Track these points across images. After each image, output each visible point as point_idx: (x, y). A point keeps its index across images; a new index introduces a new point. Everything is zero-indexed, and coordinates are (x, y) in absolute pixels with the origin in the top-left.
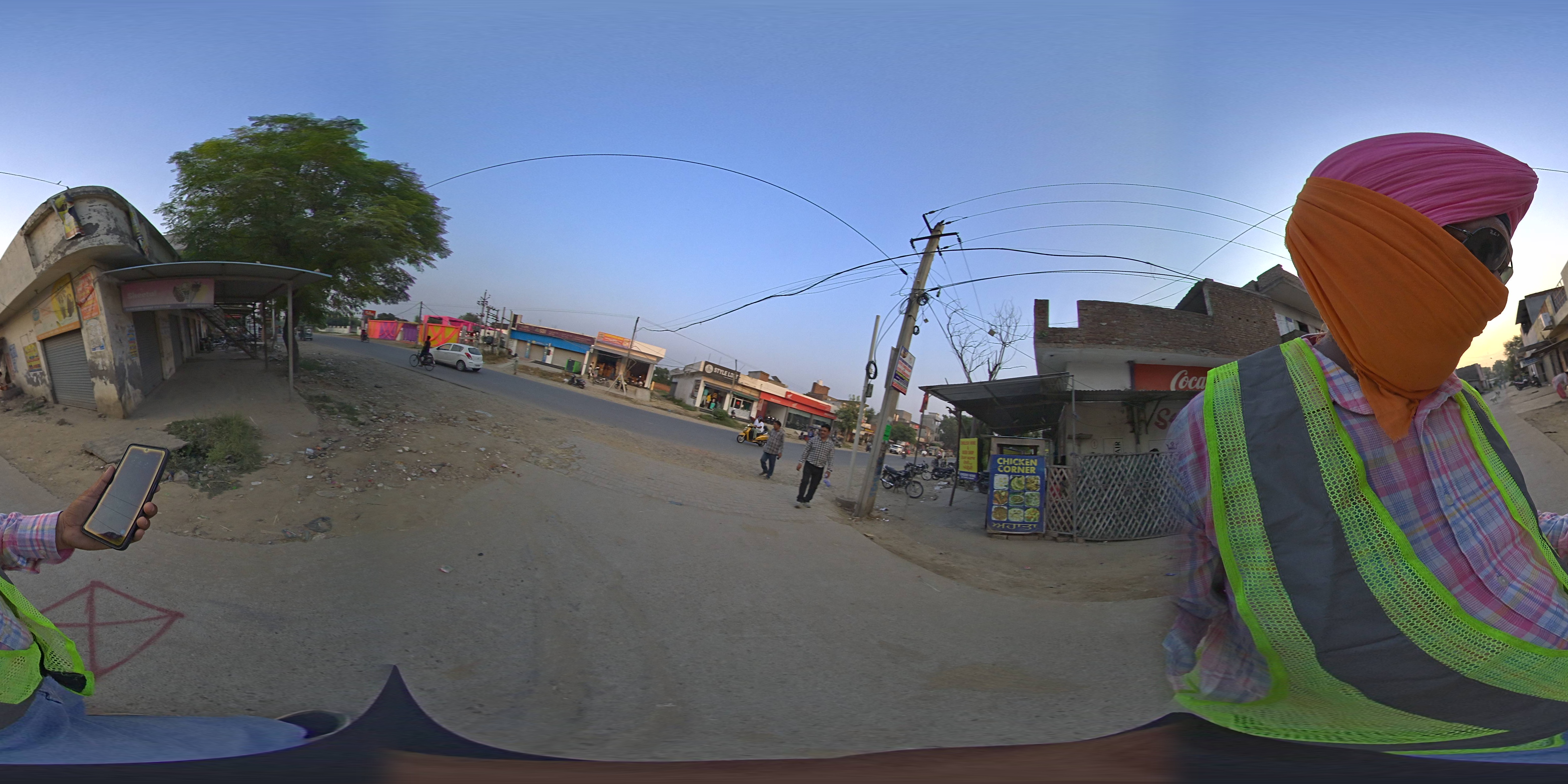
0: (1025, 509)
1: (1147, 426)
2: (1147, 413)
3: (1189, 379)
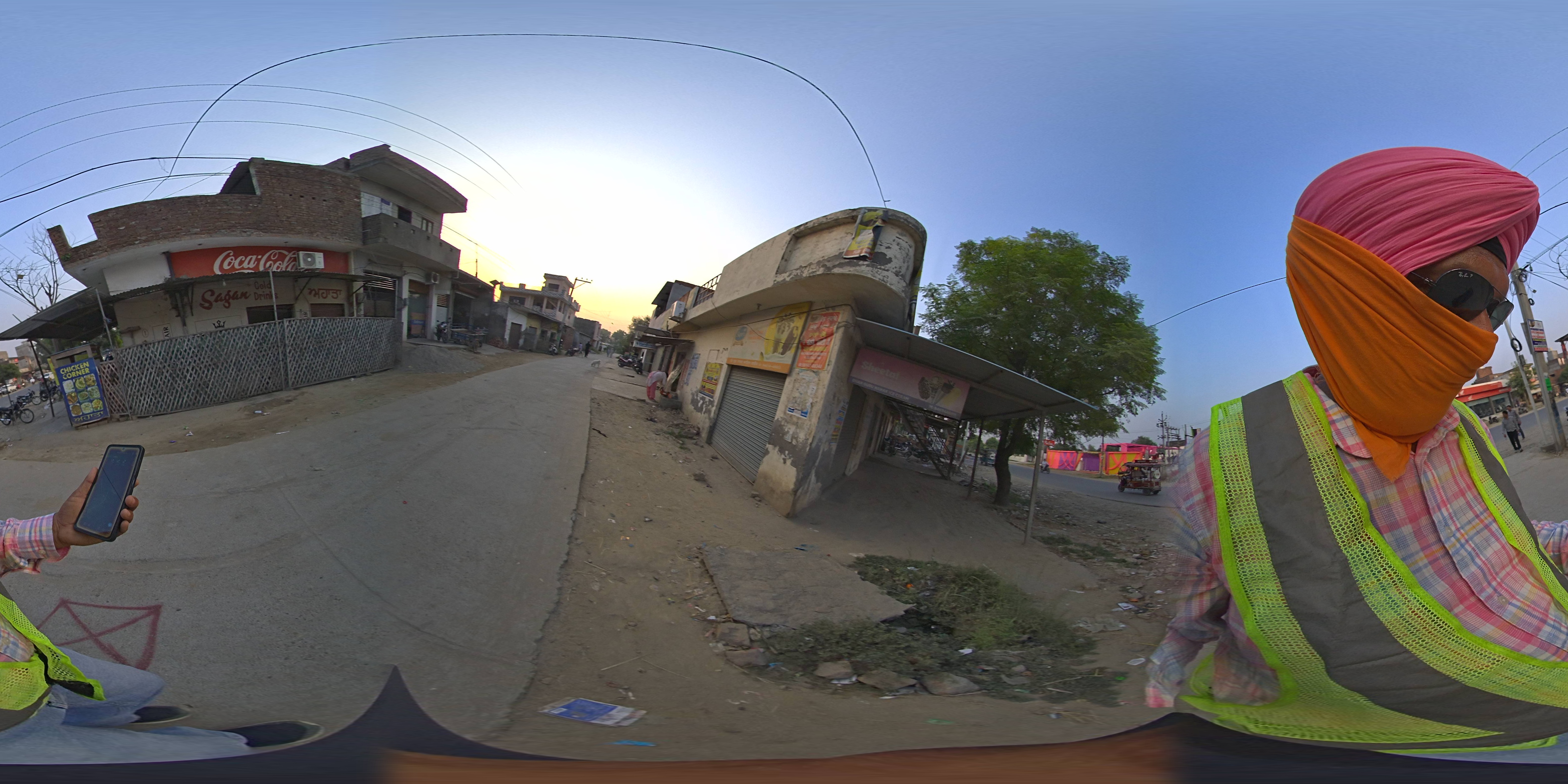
0: (91, 401)
1: (191, 308)
2: (190, 297)
3: (235, 260)
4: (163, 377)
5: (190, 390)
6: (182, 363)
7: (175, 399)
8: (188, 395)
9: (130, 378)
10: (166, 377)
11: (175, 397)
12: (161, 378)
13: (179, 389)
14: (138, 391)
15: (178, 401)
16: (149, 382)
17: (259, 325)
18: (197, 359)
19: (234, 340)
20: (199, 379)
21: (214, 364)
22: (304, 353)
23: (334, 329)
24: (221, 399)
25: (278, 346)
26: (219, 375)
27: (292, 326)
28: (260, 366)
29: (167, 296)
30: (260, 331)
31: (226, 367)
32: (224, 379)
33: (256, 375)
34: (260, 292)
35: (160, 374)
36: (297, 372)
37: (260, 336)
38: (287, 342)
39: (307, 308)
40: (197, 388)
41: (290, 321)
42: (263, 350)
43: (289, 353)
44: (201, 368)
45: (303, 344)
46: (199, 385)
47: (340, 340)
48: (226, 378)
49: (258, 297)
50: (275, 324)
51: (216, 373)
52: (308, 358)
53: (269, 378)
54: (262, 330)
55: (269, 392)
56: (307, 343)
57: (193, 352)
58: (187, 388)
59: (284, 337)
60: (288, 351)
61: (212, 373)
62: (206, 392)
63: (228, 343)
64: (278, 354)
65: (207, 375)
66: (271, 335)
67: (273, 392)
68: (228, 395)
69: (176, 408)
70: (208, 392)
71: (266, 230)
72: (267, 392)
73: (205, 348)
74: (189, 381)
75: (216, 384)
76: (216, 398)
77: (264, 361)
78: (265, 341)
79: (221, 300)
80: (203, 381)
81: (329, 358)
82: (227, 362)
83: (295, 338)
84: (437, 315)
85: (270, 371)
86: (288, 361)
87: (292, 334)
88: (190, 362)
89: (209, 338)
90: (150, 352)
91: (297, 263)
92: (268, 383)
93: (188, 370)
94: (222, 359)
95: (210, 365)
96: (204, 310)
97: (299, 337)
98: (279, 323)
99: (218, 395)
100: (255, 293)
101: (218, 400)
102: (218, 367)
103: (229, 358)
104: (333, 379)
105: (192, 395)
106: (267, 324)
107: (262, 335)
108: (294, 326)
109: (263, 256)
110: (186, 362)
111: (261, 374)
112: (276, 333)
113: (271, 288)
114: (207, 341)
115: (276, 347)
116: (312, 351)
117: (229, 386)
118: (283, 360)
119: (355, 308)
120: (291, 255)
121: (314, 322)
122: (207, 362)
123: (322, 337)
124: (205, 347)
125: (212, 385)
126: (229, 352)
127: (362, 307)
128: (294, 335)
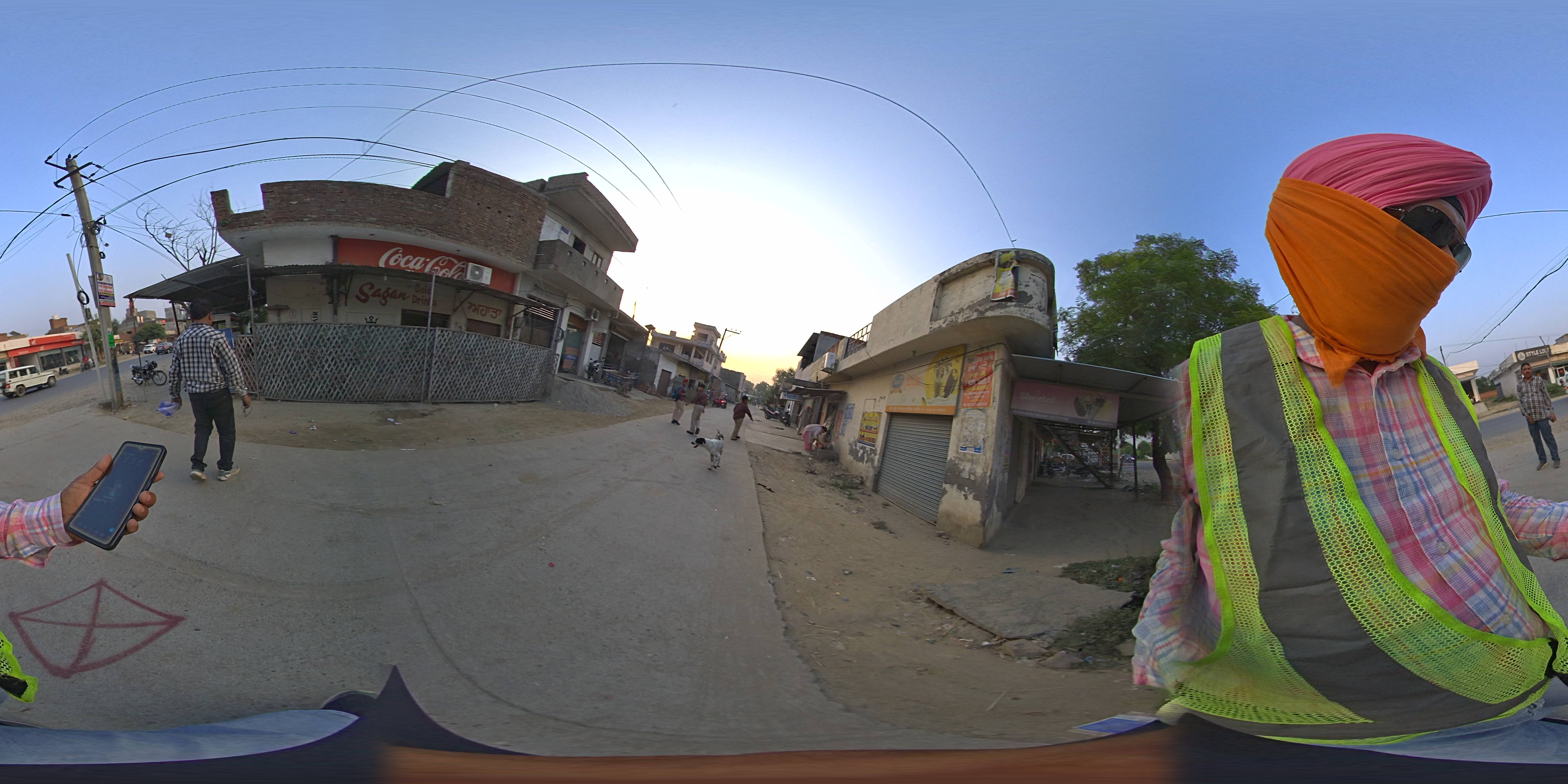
1: (346, 298)
2: (348, 286)
3: (403, 258)
4: (300, 362)
5: (325, 382)
6: (322, 351)
7: (307, 388)
8: (322, 387)
9: (265, 357)
10: (303, 362)
11: (308, 386)
12: (298, 363)
13: (314, 378)
14: (272, 370)
15: (311, 390)
16: (284, 364)
17: (410, 329)
18: (339, 350)
19: (382, 339)
20: (336, 372)
21: (356, 360)
22: (450, 367)
23: (487, 349)
24: (355, 398)
25: (424, 354)
26: (359, 372)
27: (443, 336)
28: (402, 371)
29: (325, 281)
30: (409, 335)
31: (367, 365)
32: (363, 377)
33: (397, 380)
34: (419, 295)
35: (297, 358)
36: (440, 385)
37: (407, 339)
38: (435, 352)
39: (463, 322)
40: (333, 380)
41: (442, 331)
42: (408, 355)
43: (435, 364)
44: (341, 361)
45: (451, 358)
46: (336, 378)
47: (490, 361)
48: (366, 376)
49: (416, 300)
50: (427, 330)
51: (356, 369)
52: (453, 373)
53: (409, 386)
54: (411, 333)
55: (405, 401)
56: (455, 358)
57: (337, 342)
58: (322, 379)
59: (433, 346)
60: (434, 362)
61: (351, 369)
62: (341, 387)
63: (375, 340)
64: (423, 362)
65: (346, 369)
66: (420, 341)
67: (410, 401)
68: (363, 395)
69: (307, 397)
70: (344, 388)
71: (440, 234)
72: (403, 400)
73: (350, 341)
74: (326, 371)
75: (353, 380)
76: (351, 395)
77: (407, 367)
78: (412, 346)
79: (379, 296)
80: (340, 374)
81: (475, 377)
82: (370, 360)
83: (444, 349)
84: (591, 352)
85: (411, 379)
86: (432, 372)
87: (442, 345)
88: (331, 352)
89: (356, 331)
90: (291, 333)
91: (464, 274)
92: (406, 392)
93: (327, 360)
94: (365, 356)
95: (351, 359)
96: (358, 302)
97: (448, 349)
98: (431, 330)
99: (354, 393)
100: (414, 296)
101: (353, 398)
102: (359, 363)
103: (372, 356)
104: (475, 401)
105: (326, 387)
106: (418, 329)
107: (410, 339)
108: (445, 336)
109: (432, 259)
110: (327, 351)
111: (401, 380)
112: (425, 340)
113: (430, 294)
114: (354, 334)
115: (422, 355)
116: (459, 366)
117: (367, 385)
118: (427, 370)
119: (512, 330)
120: (459, 265)
121: (467, 337)
122: (349, 355)
123: (473, 355)
124: (350, 339)
125: (350, 381)
126: (374, 350)
127: (519, 331)
128: (444, 346)
